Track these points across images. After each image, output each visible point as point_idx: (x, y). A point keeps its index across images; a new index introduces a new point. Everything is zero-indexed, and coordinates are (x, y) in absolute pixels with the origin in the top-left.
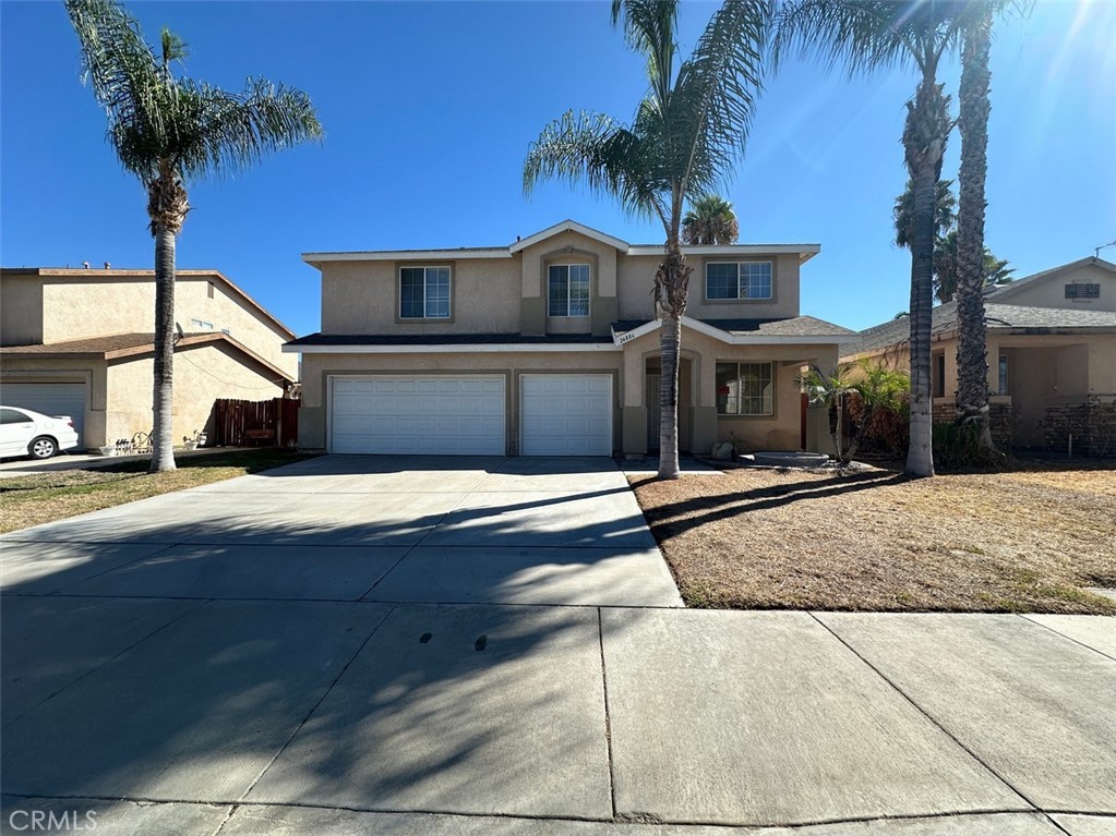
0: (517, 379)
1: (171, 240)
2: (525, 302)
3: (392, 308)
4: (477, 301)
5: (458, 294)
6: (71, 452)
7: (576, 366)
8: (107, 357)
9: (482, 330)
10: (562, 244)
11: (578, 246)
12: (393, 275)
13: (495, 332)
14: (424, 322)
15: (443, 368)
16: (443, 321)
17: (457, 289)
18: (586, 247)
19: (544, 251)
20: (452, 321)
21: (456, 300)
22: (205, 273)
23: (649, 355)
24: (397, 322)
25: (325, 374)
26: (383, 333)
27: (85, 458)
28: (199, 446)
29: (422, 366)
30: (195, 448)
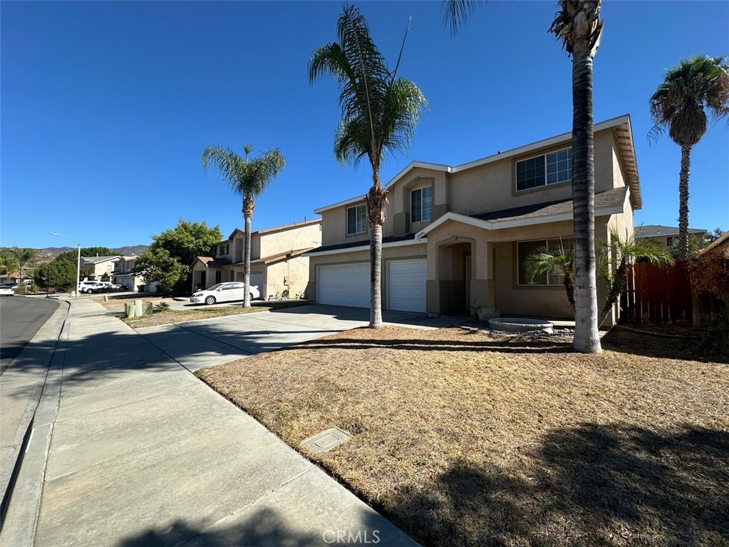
0: (385, 263)
1: (249, 221)
2: (395, 216)
3: (345, 230)
6: (257, 299)
7: (414, 254)
8: (266, 262)
10: (414, 176)
11: (422, 175)
12: (345, 213)
14: (356, 236)
16: (362, 234)
18: (428, 175)
19: (405, 183)
20: (367, 233)
22: (317, 220)
23: (440, 244)
24: (346, 237)
27: (260, 301)
28: (301, 298)
30: (298, 299)
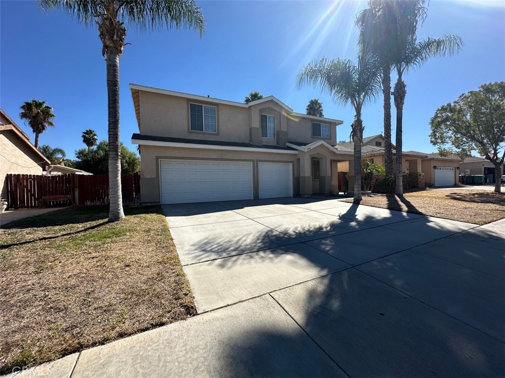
0: (257, 164)
1: (118, 61)
2: (253, 129)
3: (186, 124)
4: (230, 126)
5: (220, 121)
7: (279, 159)
9: (232, 140)
12: (186, 107)
13: (238, 142)
14: (204, 134)
15: (224, 158)
16: (214, 134)
17: (220, 119)
19: (260, 107)
20: (218, 134)
21: (220, 124)
23: (312, 156)
24: (189, 132)
25: (157, 158)
26: (180, 137)
29: (214, 156)
